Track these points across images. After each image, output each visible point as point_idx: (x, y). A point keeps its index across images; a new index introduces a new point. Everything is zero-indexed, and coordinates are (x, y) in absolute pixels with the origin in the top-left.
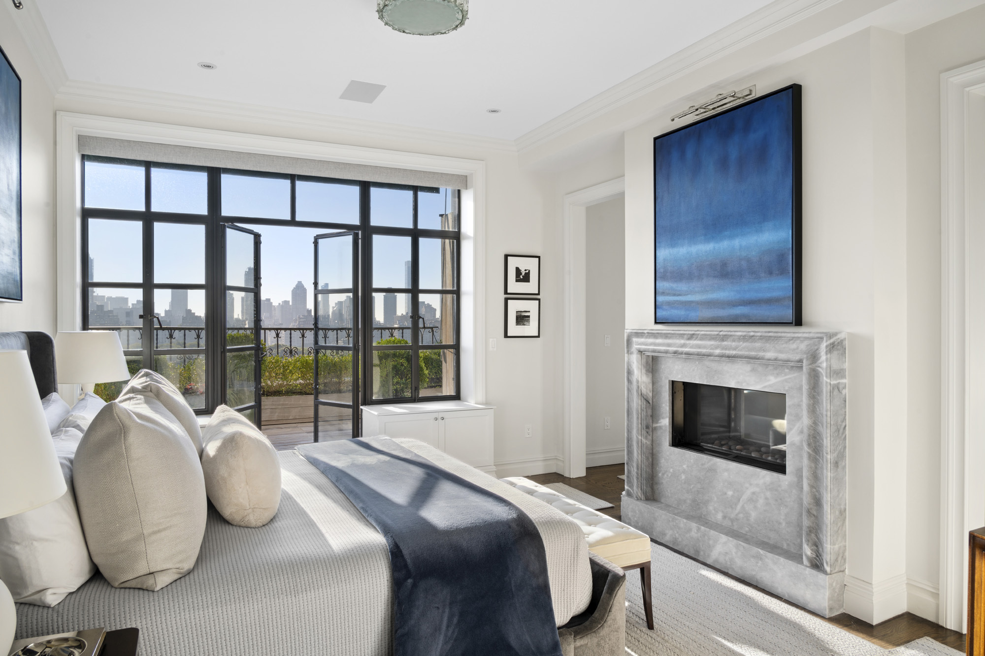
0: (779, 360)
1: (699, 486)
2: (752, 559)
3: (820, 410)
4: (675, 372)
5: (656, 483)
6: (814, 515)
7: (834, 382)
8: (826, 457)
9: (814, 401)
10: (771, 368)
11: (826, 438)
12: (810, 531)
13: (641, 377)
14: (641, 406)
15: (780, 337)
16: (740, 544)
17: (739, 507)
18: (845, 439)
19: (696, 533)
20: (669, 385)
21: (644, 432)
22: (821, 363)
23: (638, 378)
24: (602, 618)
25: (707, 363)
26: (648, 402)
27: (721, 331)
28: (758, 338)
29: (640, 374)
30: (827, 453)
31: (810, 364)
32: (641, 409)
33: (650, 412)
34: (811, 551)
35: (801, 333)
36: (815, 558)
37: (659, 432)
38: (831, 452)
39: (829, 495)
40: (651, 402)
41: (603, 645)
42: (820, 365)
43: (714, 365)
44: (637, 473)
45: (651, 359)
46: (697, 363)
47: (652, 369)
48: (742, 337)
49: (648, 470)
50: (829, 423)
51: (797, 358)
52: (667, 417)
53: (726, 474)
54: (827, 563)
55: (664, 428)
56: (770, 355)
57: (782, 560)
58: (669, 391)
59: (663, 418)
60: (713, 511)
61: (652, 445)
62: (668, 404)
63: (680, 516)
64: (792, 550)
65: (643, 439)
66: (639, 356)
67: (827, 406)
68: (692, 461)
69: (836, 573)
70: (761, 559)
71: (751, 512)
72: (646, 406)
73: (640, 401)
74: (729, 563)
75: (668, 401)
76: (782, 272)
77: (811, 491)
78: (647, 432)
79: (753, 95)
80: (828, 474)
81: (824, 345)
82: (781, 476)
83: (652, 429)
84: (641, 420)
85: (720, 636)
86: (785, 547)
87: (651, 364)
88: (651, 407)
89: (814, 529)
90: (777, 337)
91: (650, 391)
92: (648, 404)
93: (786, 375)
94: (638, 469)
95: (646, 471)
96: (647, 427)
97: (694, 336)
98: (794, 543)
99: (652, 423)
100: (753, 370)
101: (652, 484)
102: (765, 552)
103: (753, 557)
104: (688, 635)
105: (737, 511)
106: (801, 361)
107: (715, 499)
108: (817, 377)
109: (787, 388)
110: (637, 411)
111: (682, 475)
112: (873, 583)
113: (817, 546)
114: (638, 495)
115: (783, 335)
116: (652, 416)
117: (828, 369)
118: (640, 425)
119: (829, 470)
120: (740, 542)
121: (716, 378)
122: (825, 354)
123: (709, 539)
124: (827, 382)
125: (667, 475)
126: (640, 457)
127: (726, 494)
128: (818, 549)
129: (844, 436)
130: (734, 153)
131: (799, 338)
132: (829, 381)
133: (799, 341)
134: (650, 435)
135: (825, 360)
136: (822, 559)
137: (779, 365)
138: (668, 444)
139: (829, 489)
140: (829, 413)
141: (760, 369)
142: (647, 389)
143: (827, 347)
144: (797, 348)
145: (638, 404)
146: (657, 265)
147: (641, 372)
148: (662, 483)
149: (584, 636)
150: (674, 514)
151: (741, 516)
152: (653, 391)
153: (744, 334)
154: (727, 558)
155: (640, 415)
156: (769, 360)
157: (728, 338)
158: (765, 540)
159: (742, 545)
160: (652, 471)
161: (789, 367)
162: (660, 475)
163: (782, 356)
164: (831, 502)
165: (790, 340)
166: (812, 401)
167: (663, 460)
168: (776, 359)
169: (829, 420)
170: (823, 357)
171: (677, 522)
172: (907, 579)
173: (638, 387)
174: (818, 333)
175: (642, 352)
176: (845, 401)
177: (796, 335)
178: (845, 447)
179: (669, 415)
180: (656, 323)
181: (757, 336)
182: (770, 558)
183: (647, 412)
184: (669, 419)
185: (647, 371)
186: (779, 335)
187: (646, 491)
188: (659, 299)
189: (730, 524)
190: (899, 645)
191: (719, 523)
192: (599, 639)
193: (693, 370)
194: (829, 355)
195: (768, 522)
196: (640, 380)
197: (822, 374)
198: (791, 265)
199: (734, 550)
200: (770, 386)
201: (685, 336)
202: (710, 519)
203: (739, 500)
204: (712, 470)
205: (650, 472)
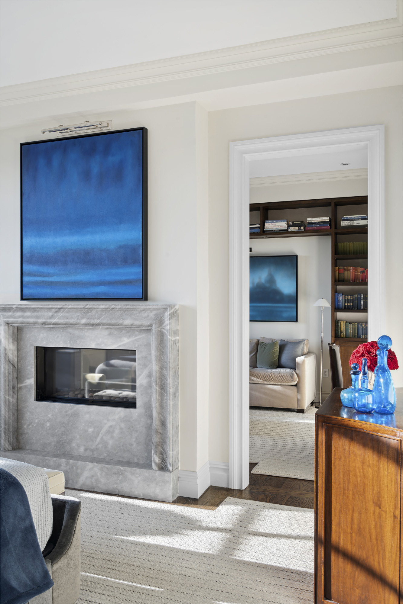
0: (134, 326)
1: (63, 429)
2: (114, 476)
3: (164, 359)
4: (40, 339)
5: (22, 434)
6: (160, 433)
7: (173, 339)
8: (169, 391)
9: (160, 353)
10: (124, 332)
11: (169, 378)
12: (158, 445)
13: (8, 346)
14: (8, 370)
15: (135, 309)
16: (104, 467)
17: (98, 440)
18: (178, 377)
19: (65, 467)
20: (34, 351)
21: (11, 392)
22: (165, 326)
23: (6, 346)
24: (69, 541)
25: (70, 330)
26: (14, 366)
27: (86, 305)
28: (117, 309)
29: (7, 343)
30: (170, 388)
31: (158, 327)
32: (9, 373)
33: (15, 375)
34: (159, 459)
35: (151, 305)
36: (161, 463)
37: (24, 391)
38: (172, 387)
39: (171, 417)
40: (16, 366)
41: (70, 562)
42: (164, 327)
43: (77, 332)
44: (5, 428)
45: (16, 330)
46: (61, 331)
47: (17, 338)
48: (104, 309)
49: (14, 424)
50: (171, 367)
51: (149, 323)
52: (32, 377)
53: (87, 416)
54: (170, 464)
55: (29, 387)
56: (128, 322)
57: (138, 470)
58: (34, 355)
59: (28, 379)
60: (76, 447)
61: (17, 403)
62: (33, 366)
63: (49, 456)
64: (141, 462)
65: (10, 398)
66: (7, 327)
67: (169, 355)
68: (56, 410)
69: (175, 470)
70: (122, 474)
71: (109, 441)
72: (13, 370)
73: (7, 367)
74: (95, 483)
75: (33, 364)
76: (134, 262)
77: (159, 416)
78: (14, 392)
79: (110, 127)
80: (170, 402)
81: (167, 314)
82: (132, 410)
83: (18, 389)
84: (9, 383)
85: (116, 535)
86: (136, 461)
87: (16, 334)
88: (17, 370)
89: (160, 443)
90: (134, 309)
91: (16, 357)
92: (14, 368)
93: (136, 336)
94: (5, 424)
95: (13, 425)
96: (14, 388)
97: (61, 309)
98: (143, 457)
99: (18, 384)
100: (110, 334)
101: (17, 436)
102: (125, 468)
103: (115, 473)
104: (95, 542)
105: (97, 443)
106: (151, 325)
107: (78, 437)
108: (162, 336)
109: (137, 346)
110: (5, 374)
111: (47, 423)
112: (197, 471)
113: (162, 455)
114: (6, 447)
115: (138, 307)
116: (17, 378)
117: (171, 330)
118: (7, 387)
119: (171, 400)
120: (104, 465)
121: (78, 342)
122: (168, 320)
123: (77, 469)
124: (170, 339)
125: (33, 426)
126: (7, 413)
127: (87, 431)
128: (163, 456)
129: (178, 375)
130: (95, 168)
131: (149, 309)
132: (171, 338)
133: (149, 312)
134: (15, 394)
135: (168, 324)
136: (166, 463)
137: (131, 329)
138: (33, 399)
139: (171, 413)
140: (171, 360)
141: (116, 333)
142: (13, 355)
143: (170, 314)
144: (148, 316)
145: (6, 369)
146: (23, 250)
147: (9, 341)
148: (27, 433)
149: (59, 560)
150: (43, 456)
151: (100, 445)
152: (18, 356)
153: (107, 307)
154: (93, 480)
155: (7, 378)
156: (127, 325)
157: (92, 310)
158: (120, 459)
159: (106, 467)
160: (18, 425)
161: (139, 330)
162: (25, 426)
163: (137, 323)
164: (172, 422)
165: (142, 311)
166: (159, 353)
167: (29, 414)
168: (132, 325)
169: (171, 365)
170: (167, 322)
171: (47, 461)
172: (210, 464)
173: (6, 354)
174: (163, 305)
175: (9, 324)
176: (178, 352)
177: (148, 307)
178: (178, 383)
179: (34, 375)
180: (22, 299)
181: (116, 309)
182: (128, 471)
183: (13, 375)
184: (34, 379)
185: (13, 340)
186: (135, 307)
187: (13, 443)
188: (25, 279)
189: (91, 453)
190: (217, 506)
191: (81, 455)
192: (68, 559)
193: (58, 337)
194: (171, 321)
195: (123, 446)
196: (7, 348)
197: (166, 334)
198: (141, 257)
199: (99, 473)
200: (124, 345)
201: (53, 310)
202: (73, 454)
203: (99, 434)
204: (76, 415)
205: (16, 425)
